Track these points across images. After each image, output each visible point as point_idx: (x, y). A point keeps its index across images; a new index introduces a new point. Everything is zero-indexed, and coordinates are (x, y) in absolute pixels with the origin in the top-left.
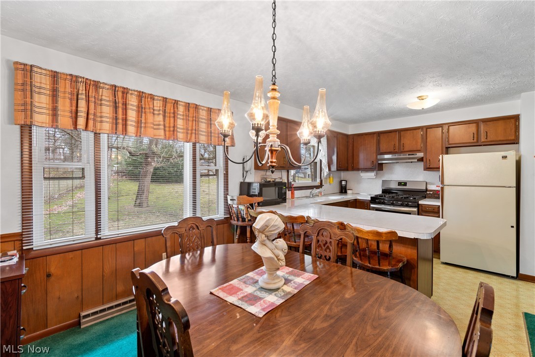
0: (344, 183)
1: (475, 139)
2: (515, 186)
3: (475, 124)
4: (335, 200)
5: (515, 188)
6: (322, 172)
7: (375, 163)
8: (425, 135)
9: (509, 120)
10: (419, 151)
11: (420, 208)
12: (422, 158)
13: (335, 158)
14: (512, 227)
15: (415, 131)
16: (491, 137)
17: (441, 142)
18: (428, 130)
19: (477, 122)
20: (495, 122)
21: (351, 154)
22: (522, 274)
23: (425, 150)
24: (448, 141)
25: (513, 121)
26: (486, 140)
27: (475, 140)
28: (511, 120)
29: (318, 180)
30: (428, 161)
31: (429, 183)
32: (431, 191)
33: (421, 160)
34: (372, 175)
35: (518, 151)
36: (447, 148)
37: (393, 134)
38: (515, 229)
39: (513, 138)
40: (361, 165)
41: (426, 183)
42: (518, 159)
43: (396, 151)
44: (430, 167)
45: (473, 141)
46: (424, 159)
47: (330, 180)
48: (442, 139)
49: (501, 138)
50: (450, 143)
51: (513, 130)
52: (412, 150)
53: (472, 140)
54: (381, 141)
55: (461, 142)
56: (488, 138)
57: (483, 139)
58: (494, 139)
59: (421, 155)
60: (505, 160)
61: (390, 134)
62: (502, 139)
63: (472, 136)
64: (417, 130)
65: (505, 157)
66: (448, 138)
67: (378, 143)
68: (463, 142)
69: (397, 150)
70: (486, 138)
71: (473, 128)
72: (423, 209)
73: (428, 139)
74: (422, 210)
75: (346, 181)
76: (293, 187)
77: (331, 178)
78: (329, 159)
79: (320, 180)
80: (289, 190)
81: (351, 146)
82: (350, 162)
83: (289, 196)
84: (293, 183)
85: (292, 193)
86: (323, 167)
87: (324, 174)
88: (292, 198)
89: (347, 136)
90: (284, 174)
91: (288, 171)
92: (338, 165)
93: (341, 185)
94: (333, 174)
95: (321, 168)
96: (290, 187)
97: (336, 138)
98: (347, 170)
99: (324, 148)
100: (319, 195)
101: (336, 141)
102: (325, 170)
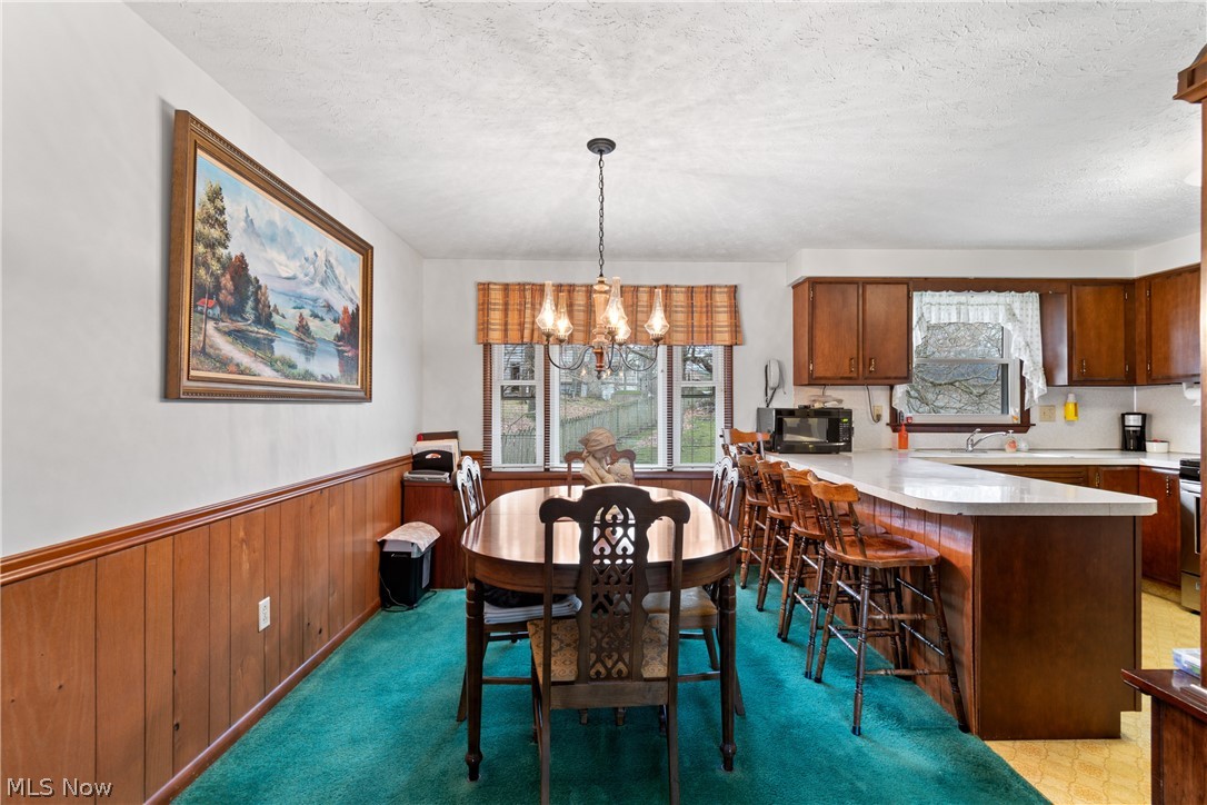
0: (1131, 421)
6: (1027, 391)
13: (1063, 350)
21: (1143, 336)
29: (1014, 410)
47: (1065, 411)
75: (1144, 417)
76: (908, 425)
77: (1071, 407)
78: (1049, 354)
79: (1018, 410)
80: (894, 431)
81: (1144, 310)
82: (1141, 356)
83: (894, 443)
84: (909, 415)
85: (900, 437)
86: (1027, 377)
87: (1032, 396)
88: (900, 448)
89: (1127, 285)
90: (879, 395)
91: (892, 388)
92: (1075, 368)
93: (1124, 426)
94: (1076, 396)
95: (1023, 379)
96: (896, 422)
97: (1066, 296)
98: (1130, 380)
99: (1029, 326)
100: (1006, 447)
101: (1066, 304)
102: (1035, 383)
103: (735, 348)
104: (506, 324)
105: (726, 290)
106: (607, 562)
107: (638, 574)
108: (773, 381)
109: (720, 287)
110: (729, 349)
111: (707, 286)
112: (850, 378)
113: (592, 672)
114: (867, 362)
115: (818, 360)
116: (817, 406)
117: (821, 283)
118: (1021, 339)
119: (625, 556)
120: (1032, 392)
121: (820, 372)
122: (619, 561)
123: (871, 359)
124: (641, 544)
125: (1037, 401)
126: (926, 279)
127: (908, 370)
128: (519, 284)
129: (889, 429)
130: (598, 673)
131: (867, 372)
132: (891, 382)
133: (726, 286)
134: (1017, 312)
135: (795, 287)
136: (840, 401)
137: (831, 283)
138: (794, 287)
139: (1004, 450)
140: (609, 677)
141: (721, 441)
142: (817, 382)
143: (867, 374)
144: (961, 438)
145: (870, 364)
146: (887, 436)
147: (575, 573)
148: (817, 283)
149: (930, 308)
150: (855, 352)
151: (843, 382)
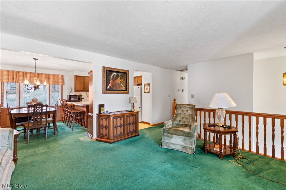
5: (140, 96)
35: (141, 86)
60: (139, 88)
90: (85, 93)
103: (63, 85)
104: (8, 78)
106: (37, 112)
107: (41, 113)
108: (70, 91)
109: (60, 75)
111: (57, 75)
112: (82, 91)
113: (35, 124)
116: (77, 95)
119: (40, 111)
121: (78, 89)
122: (39, 112)
124: (42, 109)
128: (12, 71)
130: (39, 124)
131: (85, 90)
133: (61, 75)
135: (74, 76)
136: (80, 94)
137: (79, 76)
140: (37, 125)
142: (77, 91)
147: (32, 114)
148: (77, 76)
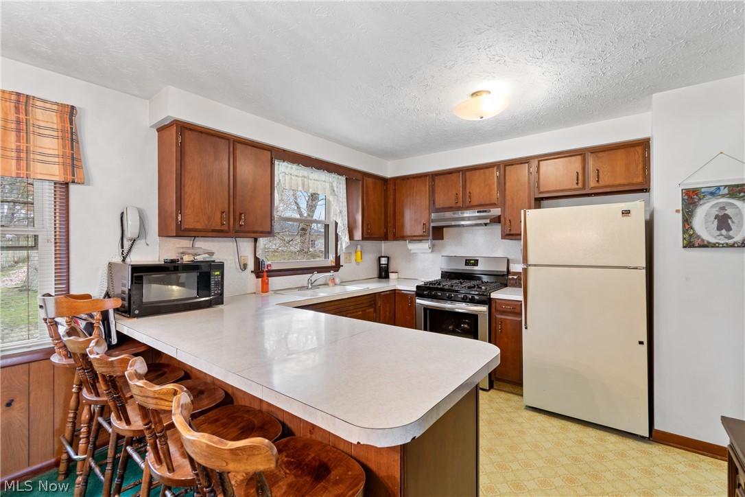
0: (384, 261)
1: (580, 182)
2: (644, 266)
3: (579, 158)
4: (357, 291)
5: (644, 271)
6: (339, 243)
7: (427, 227)
8: (502, 177)
9: (632, 149)
10: (494, 205)
11: (493, 305)
12: (499, 217)
13: (359, 218)
14: (641, 343)
15: (487, 171)
16: (606, 180)
17: (527, 189)
18: (507, 168)
19: (581, 153)
20: (610, 152)
21: (392, 212)
22: (658, 432)
23: (502, 203)
24: (538, 187)
25: (639, 149)
26: (597, 185)
27: (580, 185)
28: (637, 148)
29: (332, 257)
30: (508, 222)
31: (512, 260)
32: (515, 274)
33: (497, 220)
34: (425, 246)
35: (648, 203)
36: (536, 199)
37: (453, 177)
38: (645, 347)
39: (640, 179)
40: (408, 230)
41: (508, 260)
42: (648, 218)
43: (458, 205)
44: (512, 232)
45: (576, 186)
46: (502, 219)
47: (356, 256)
48: (529, 183)
49: (620, 180)
50: (542, 190)
51: (640, 167)
52: (483, 203)
53: (575, 184)
54: (436, 189)
55: (558, 189)
56: (600, 182)
57: (592, 183)
58: (611, 181)
59: (496, 212)
60: (626, 219)
61: (450, 175)
62: (623, 182)
63: (575, 178)
64: (490, 169)
65: (626, 213)
66: (538, 182)
67: (432, 191)
68: (562, 188)
69: (460, 204)
70: (598, 181)
71: (576, 163)
72: (498, 308)
73: (508, 184)
74: (496, 309)
75: (388, 258)
76: (269, 271)
77: (359, 253)
78: (351, 219)
79: (334, 256)
80: (258, 277)
81: (392, 197)
82: (390, 224)
83: (257, 287)
84: (269, 263)
85: (262, 282)
86: (340, 234)
87: (341, 247)
88: (263, 292)
89: (385, 181)
90: (246, 246)
91: (256, 240)
92: (365, 229)
93: (380, 264)
94: (361, 247)
95: (337, 235)
96: (261, 271)
97: (360, 182)
98: (385, 238)
99: (341, 200)
100: (330, 282)
101: (361, 187)
102: (343, 238)
103: (72, 187)
105: (55, 107)
108: (132, 229)
109: (43, 101)
110: (63, 187)
111: (18, 94)
112: (222, 231)
114: (237, 217)
115: (188, 211)
116: (187, 259)
117: (191, 130)
118: (337, 208)
120: (341, 244)
121: (190, 223)
123: (241, 214)
125: (344, 250)
126: (284, 150)
127: (272, 226)
129: (253, 276)
131: (237, 226)
132: (254, 235)
133: (55, 103)
134: (335, 189)
135: (161, 130)
136: (211, 254)
137: (201, 132)
138: (159, 130)
139: (328, 284)
141: (42, 314)
142: (187, 234)
143: (237, 227)
144: (303, 279)
145: (240, 219)
146: (252, 282)
148: (186, 128)
149: (284, 176)
150: (227, 206)
151: (214, 234)
